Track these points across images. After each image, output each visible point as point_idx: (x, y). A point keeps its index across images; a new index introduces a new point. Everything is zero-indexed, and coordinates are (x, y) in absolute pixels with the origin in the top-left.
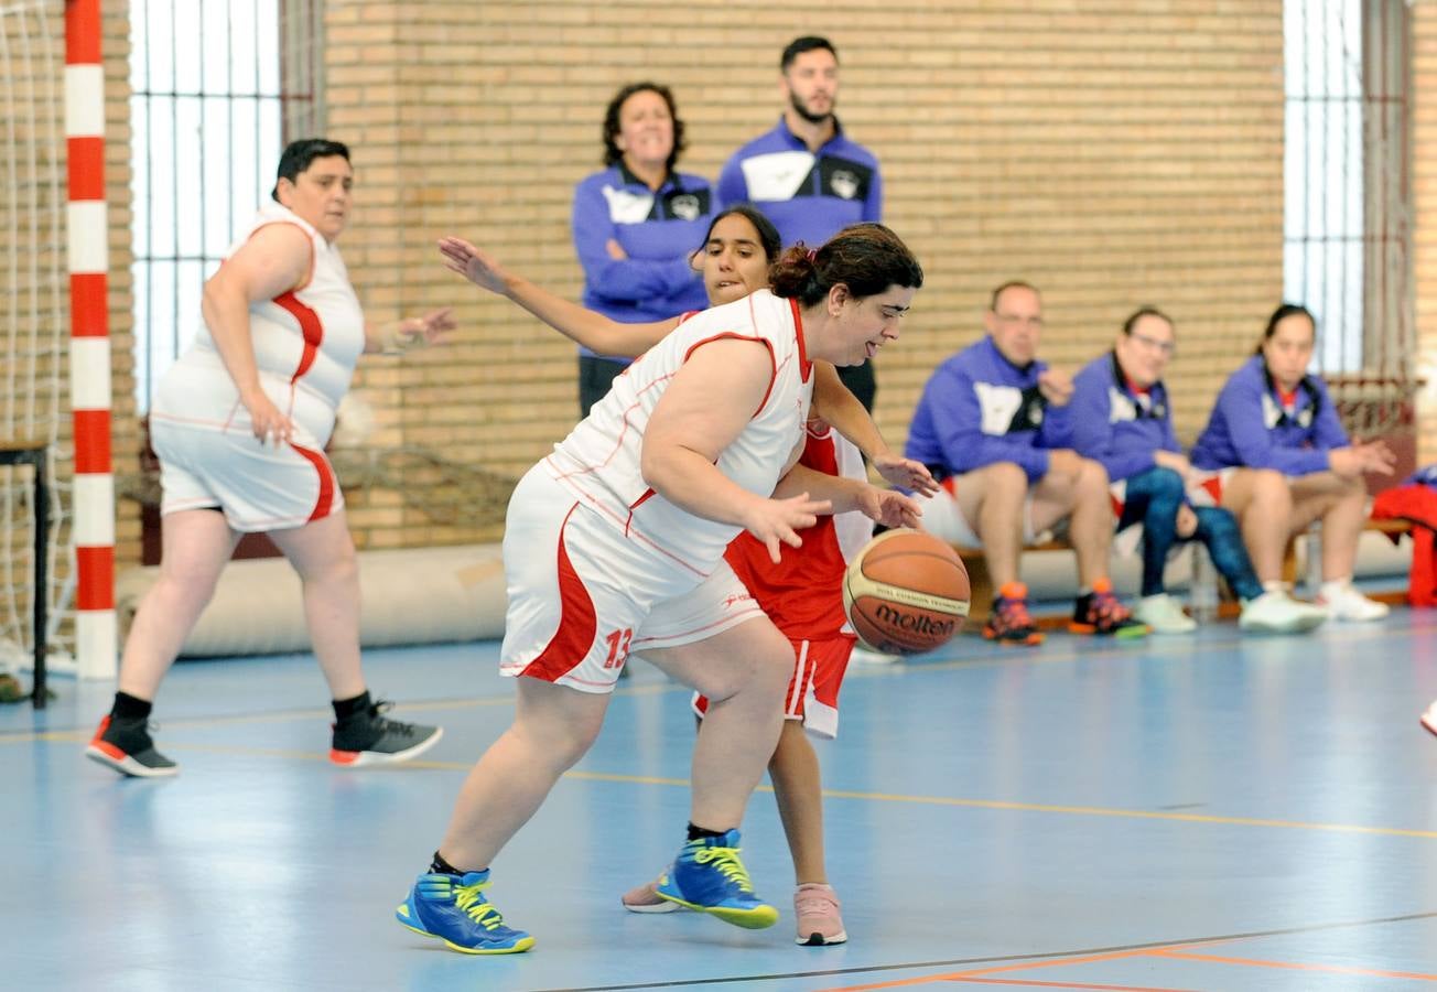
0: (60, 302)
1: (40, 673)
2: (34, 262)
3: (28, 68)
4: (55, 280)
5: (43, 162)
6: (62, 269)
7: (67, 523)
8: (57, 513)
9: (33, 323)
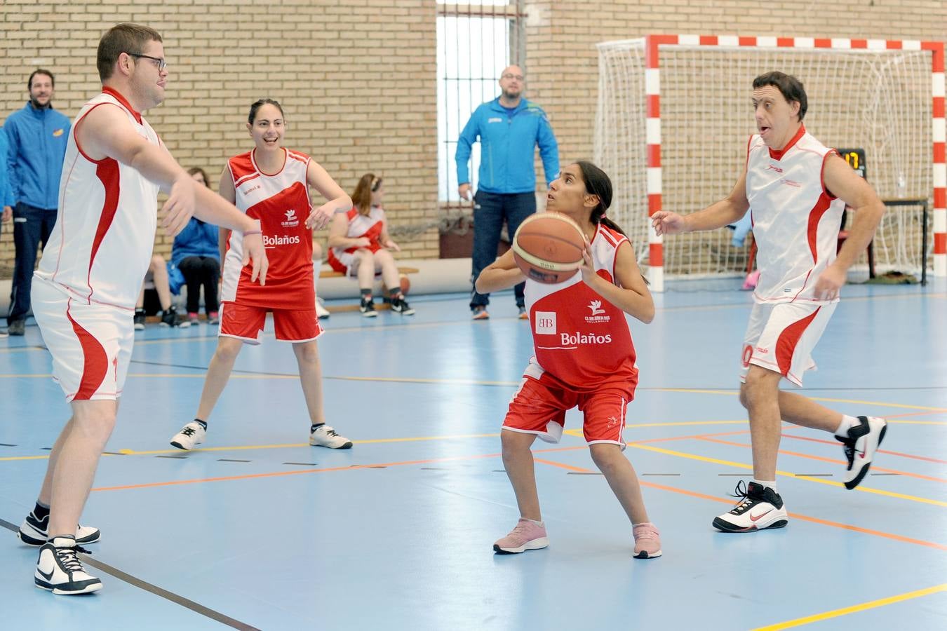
0: (929, 151)
1: (924, 275)
2: (921, 138)
3: (920, 74)
4: (928, 144)
5: (924, 105)
6: (931, 140)
7: (931, 225)
8: (928, 221)
9: (921, 158)
